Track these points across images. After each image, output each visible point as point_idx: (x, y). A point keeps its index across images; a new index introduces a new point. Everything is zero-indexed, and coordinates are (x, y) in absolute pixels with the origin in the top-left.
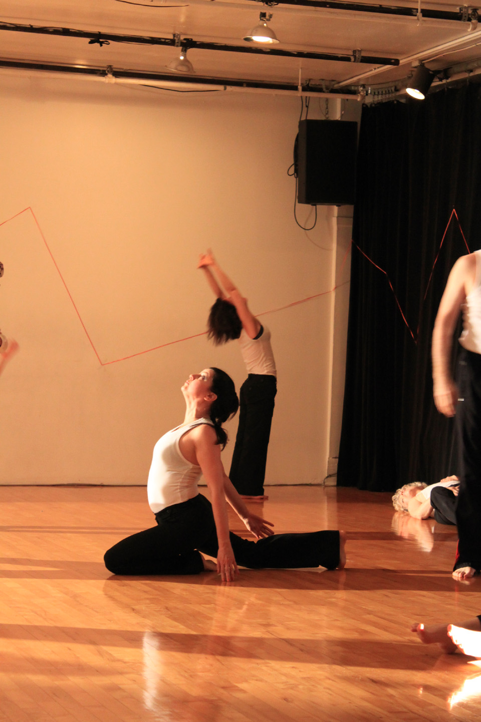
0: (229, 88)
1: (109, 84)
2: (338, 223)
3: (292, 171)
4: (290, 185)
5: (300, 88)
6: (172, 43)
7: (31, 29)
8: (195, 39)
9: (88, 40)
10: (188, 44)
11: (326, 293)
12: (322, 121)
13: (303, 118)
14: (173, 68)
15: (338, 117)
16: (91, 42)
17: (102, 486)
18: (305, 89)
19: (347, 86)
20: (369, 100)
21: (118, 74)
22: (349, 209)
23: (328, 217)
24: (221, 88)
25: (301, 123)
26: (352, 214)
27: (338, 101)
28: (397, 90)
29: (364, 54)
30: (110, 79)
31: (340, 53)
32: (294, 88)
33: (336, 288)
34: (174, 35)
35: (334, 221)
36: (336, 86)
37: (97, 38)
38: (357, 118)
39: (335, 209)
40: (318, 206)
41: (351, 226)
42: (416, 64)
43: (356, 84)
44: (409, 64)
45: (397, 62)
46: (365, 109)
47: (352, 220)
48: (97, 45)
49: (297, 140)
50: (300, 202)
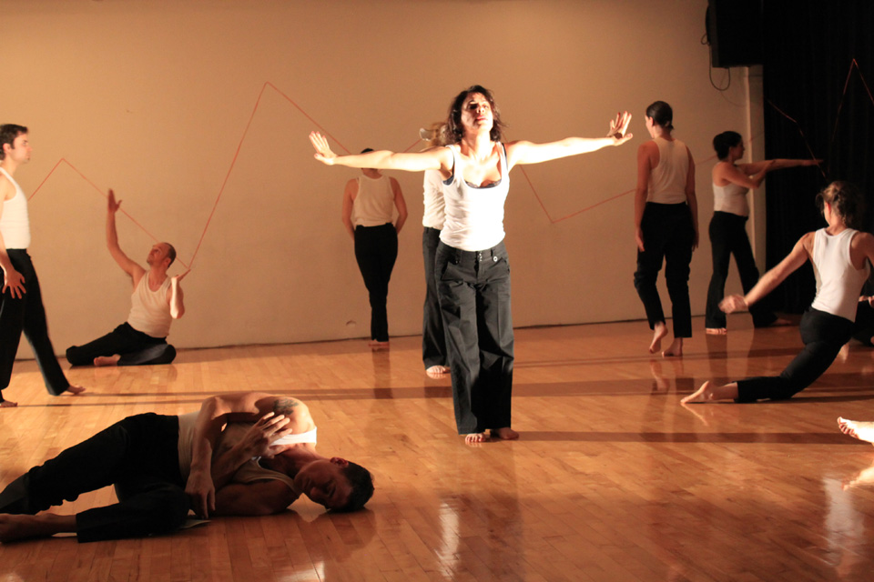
2: (749, 83)
3: (705, 40)
4: (705, 53)
17: (560, 326)
22: (758, 69)
23: (740, 77)
26: (761, 73)
33: (752, 139)
35: (746, 80)
39: (746, 70)
40: (732, 69)
41: (761, 84)
47: (761, 79)
50: (714, 66)
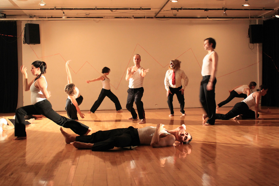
0: (234, 19)
1: (208, 20)
2: (259, 47)
3: (248, 36)
4: (248, 40)
5: (250, 18)
6: (222, 9)
7: (192, 9)
8: (227, 8)
9: (204, 10)
10: (226, 9)
11: (257, 63)
12: (254, 25)
13: (250, 25)
14: (222, 15)
15: (257, 24)
16: (205, 11)
18: (251, 18)
19: (259, 17)
20: (265, 19)
21: (209, 18)
22: (261, 44)
23: (256, 46)
24: (232, 19)
25: (250, 26)
26: (262, 45)
27: (257, 20)
28: (271, 17)
29: (266, 8)
30: (208, 19)
31: (260, 9)
32: (249, 18)
33: (259, 62)
34: (223, 8)
35: (258, 47)
36: (257, 17)
37: (206, 10)
38: (262, 24)
39: (258, 44)
40: (254, 44)
41: (262, 48)
42: (277, 10)
43: (262, 16)
44: (276, 10)
45: (273, 10)
46: (264, 21)
47: (262, 47)
48: (206, 11)
49: (249, 29)
50: (250, 43)
